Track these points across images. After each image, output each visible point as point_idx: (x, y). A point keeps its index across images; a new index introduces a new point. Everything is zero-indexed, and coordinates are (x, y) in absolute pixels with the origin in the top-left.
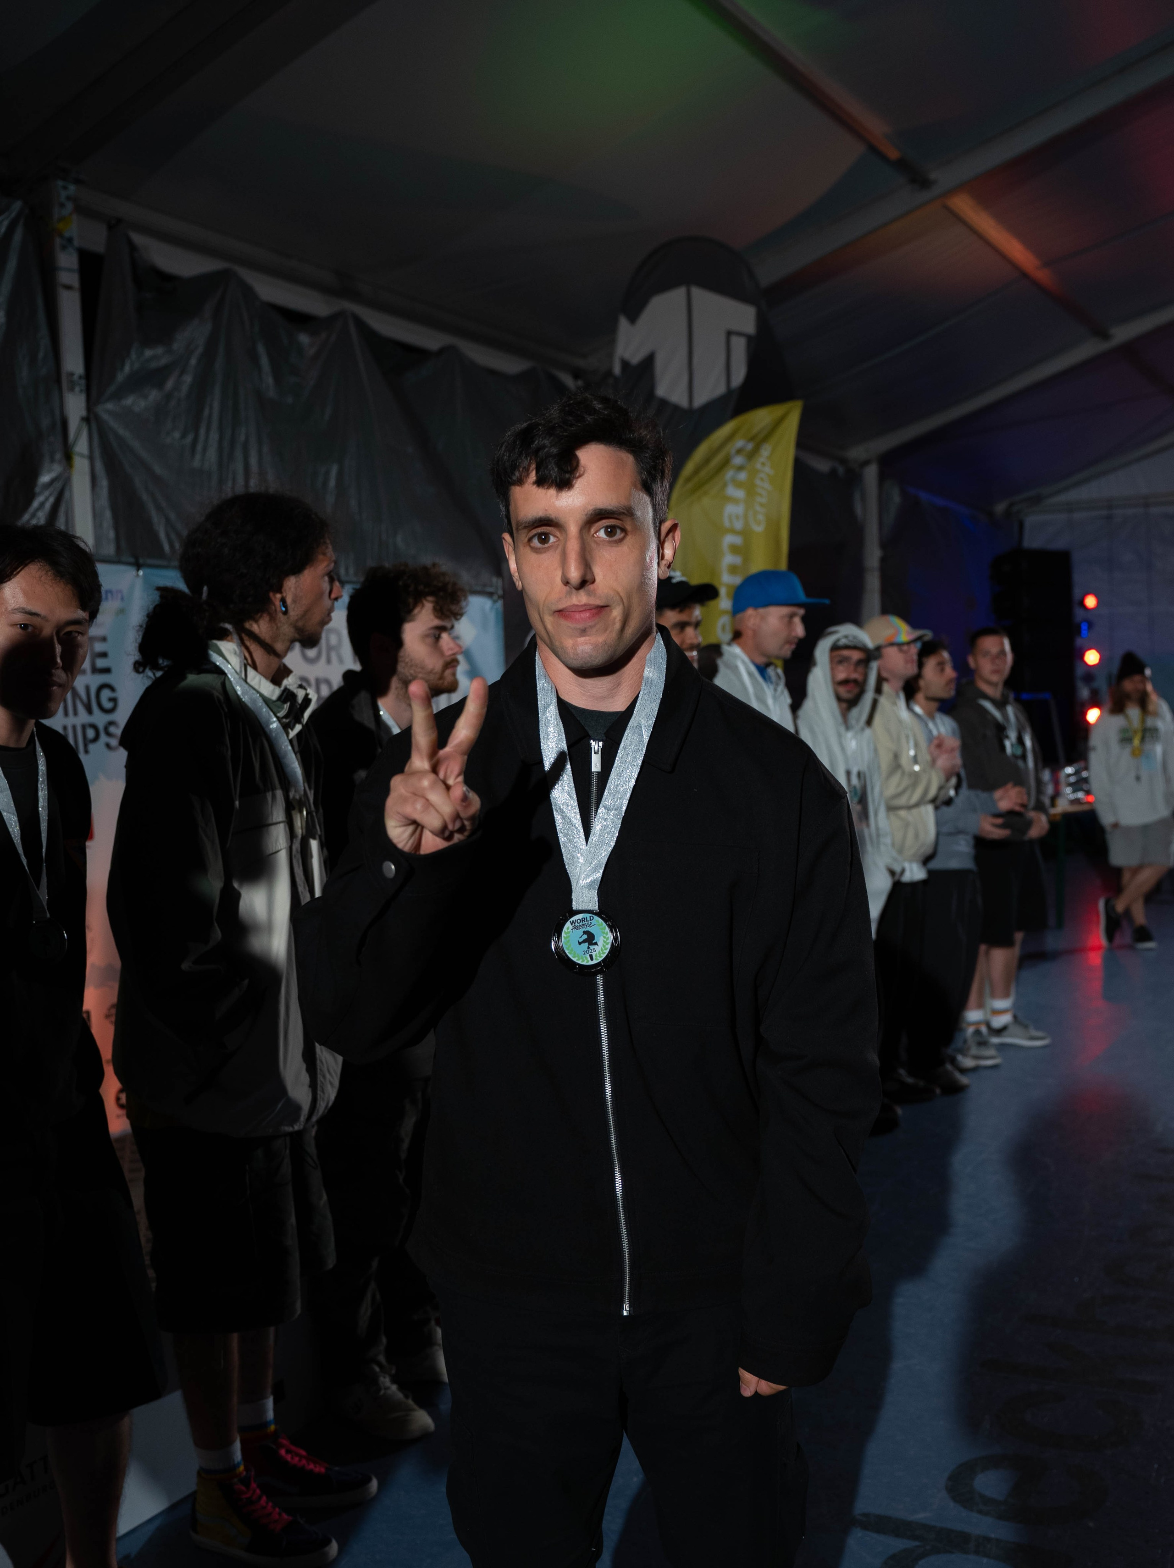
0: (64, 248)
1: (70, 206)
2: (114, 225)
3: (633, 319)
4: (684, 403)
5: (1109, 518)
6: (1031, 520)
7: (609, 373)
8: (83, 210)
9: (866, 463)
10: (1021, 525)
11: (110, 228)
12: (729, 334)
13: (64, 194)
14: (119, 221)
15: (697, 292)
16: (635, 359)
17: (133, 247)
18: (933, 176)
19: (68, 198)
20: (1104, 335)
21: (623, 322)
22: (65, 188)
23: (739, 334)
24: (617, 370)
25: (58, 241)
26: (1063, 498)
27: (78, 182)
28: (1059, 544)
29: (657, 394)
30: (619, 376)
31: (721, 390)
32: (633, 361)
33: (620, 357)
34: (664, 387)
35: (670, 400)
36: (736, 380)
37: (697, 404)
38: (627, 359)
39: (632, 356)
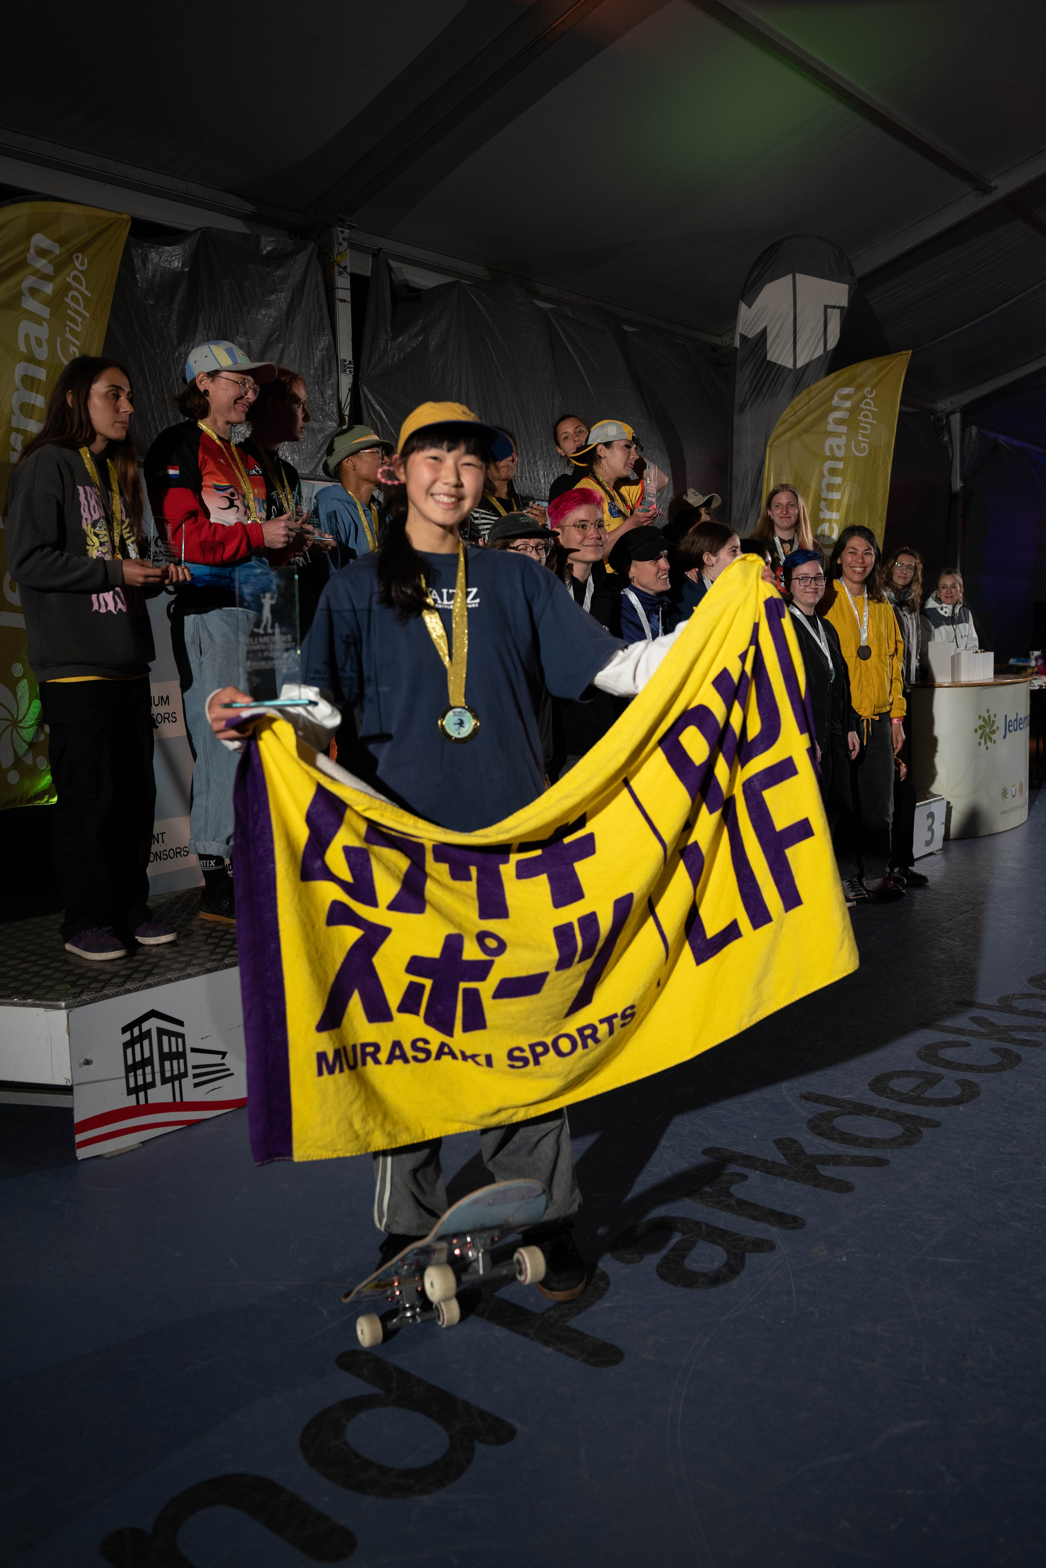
0: (341, 273)
1: (345, 244)
2: (376, 254)
3: (750, 302)
4: (790, 365)
7: (731, 346)
8: (352, 246)
9: (953, 412)
11: (374, 255)
12: (826, 307)
13: (341, 236)
14: (380, 250)
16: (752, 334)
17: (390, 270)
18: (993, 183)
19: (344, 239)
21: (743, 306)
22: (342, 232)
23: (834, 307)
24: (737, 343)
25: (337, 268)
27: (350, 227)
29: (768, 358)
30: (738, 347)
31: (820, 352)
32: (750, 336)
33: (740, 333)
34: (774, 353)
35: (779, 363)
36: (832, 344)
37: (799, 364)
38: (745, 334)
39: (750, 332)
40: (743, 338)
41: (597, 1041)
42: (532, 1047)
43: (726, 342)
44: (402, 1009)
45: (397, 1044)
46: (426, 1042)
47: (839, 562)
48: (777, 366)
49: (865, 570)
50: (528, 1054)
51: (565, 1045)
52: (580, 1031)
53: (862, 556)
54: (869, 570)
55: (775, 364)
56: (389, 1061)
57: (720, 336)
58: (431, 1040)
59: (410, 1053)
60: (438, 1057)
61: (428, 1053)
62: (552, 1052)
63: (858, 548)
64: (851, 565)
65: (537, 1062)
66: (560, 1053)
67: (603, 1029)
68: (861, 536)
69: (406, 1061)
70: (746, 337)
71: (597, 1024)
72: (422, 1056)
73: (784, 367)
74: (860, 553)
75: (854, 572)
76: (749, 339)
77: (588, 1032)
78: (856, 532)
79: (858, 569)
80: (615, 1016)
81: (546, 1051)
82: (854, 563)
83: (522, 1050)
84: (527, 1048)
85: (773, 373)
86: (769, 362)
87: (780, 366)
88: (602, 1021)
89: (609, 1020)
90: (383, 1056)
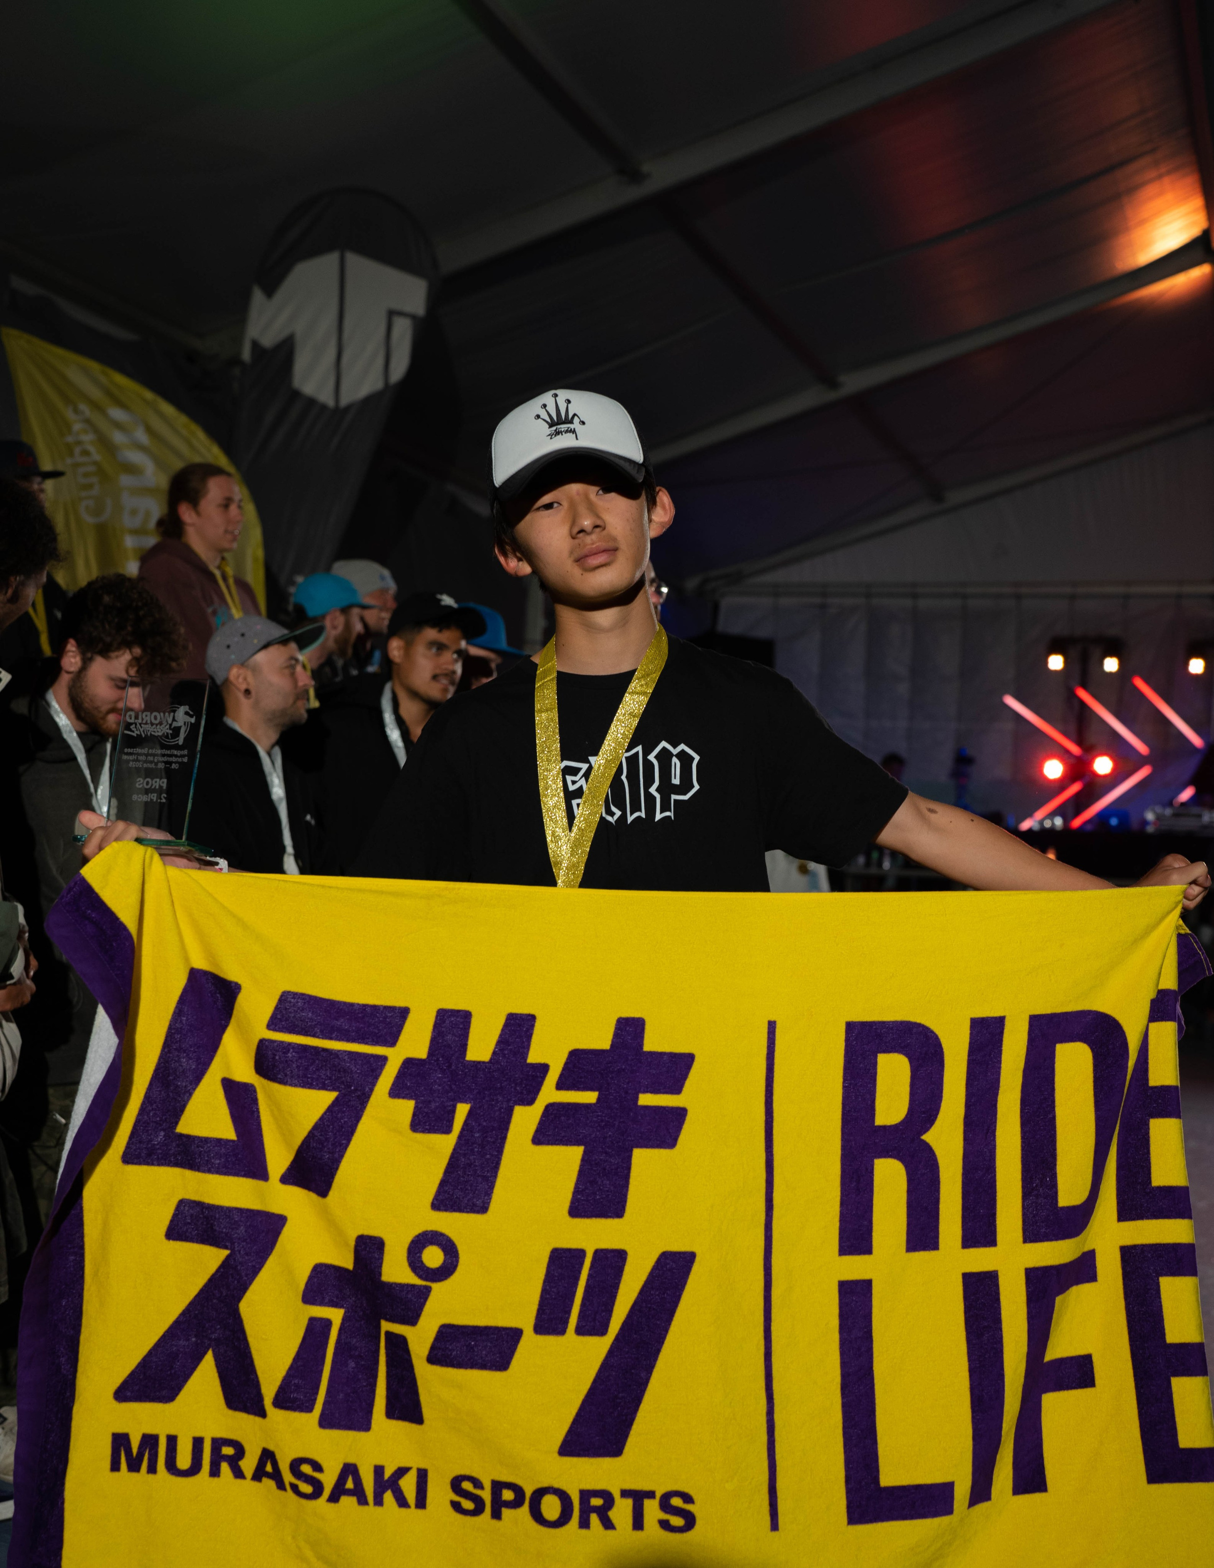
3: (270, 291)
4: (328, 400)
5: (823, 607)
6: (728, 602)
7: (236, 361)
10: (716, 607)
12: (392, 314)
15: (353, 260)
16: (268, 341)
18: (646, 168)
20: (833, 384)
21: (258, 295)
23: (404, 315)
24: (246, 354)
26: (769, 578)
28: (762, 632)
40: (255, 345)
41: (608, 1524)
42: (498, 1486)
44: (283, 1401)
45: (267, 1455)
46: (317, 1467)
50: (486, 1495)
51: (551, 1507)
52: (586, 1495)
56: (258, 1475)
58: (325, 1465)
59: (288, 1477)
60: (334, 1498)
61: (319, 1489)
62: (526, 1507)
65: (496, 1515)
66: (537, 1516)
67: (622, 1511)
69: (281, 1486)
71: (617, 1495)
72: (306, 1488)
77: (596, 1502)
80: (651, 1495)
81: (517, 1503)
83: (477, 1484)
84: (487, 1485)
88: (625, 1493)
89: (638, 1497)
90: (248, 1464)
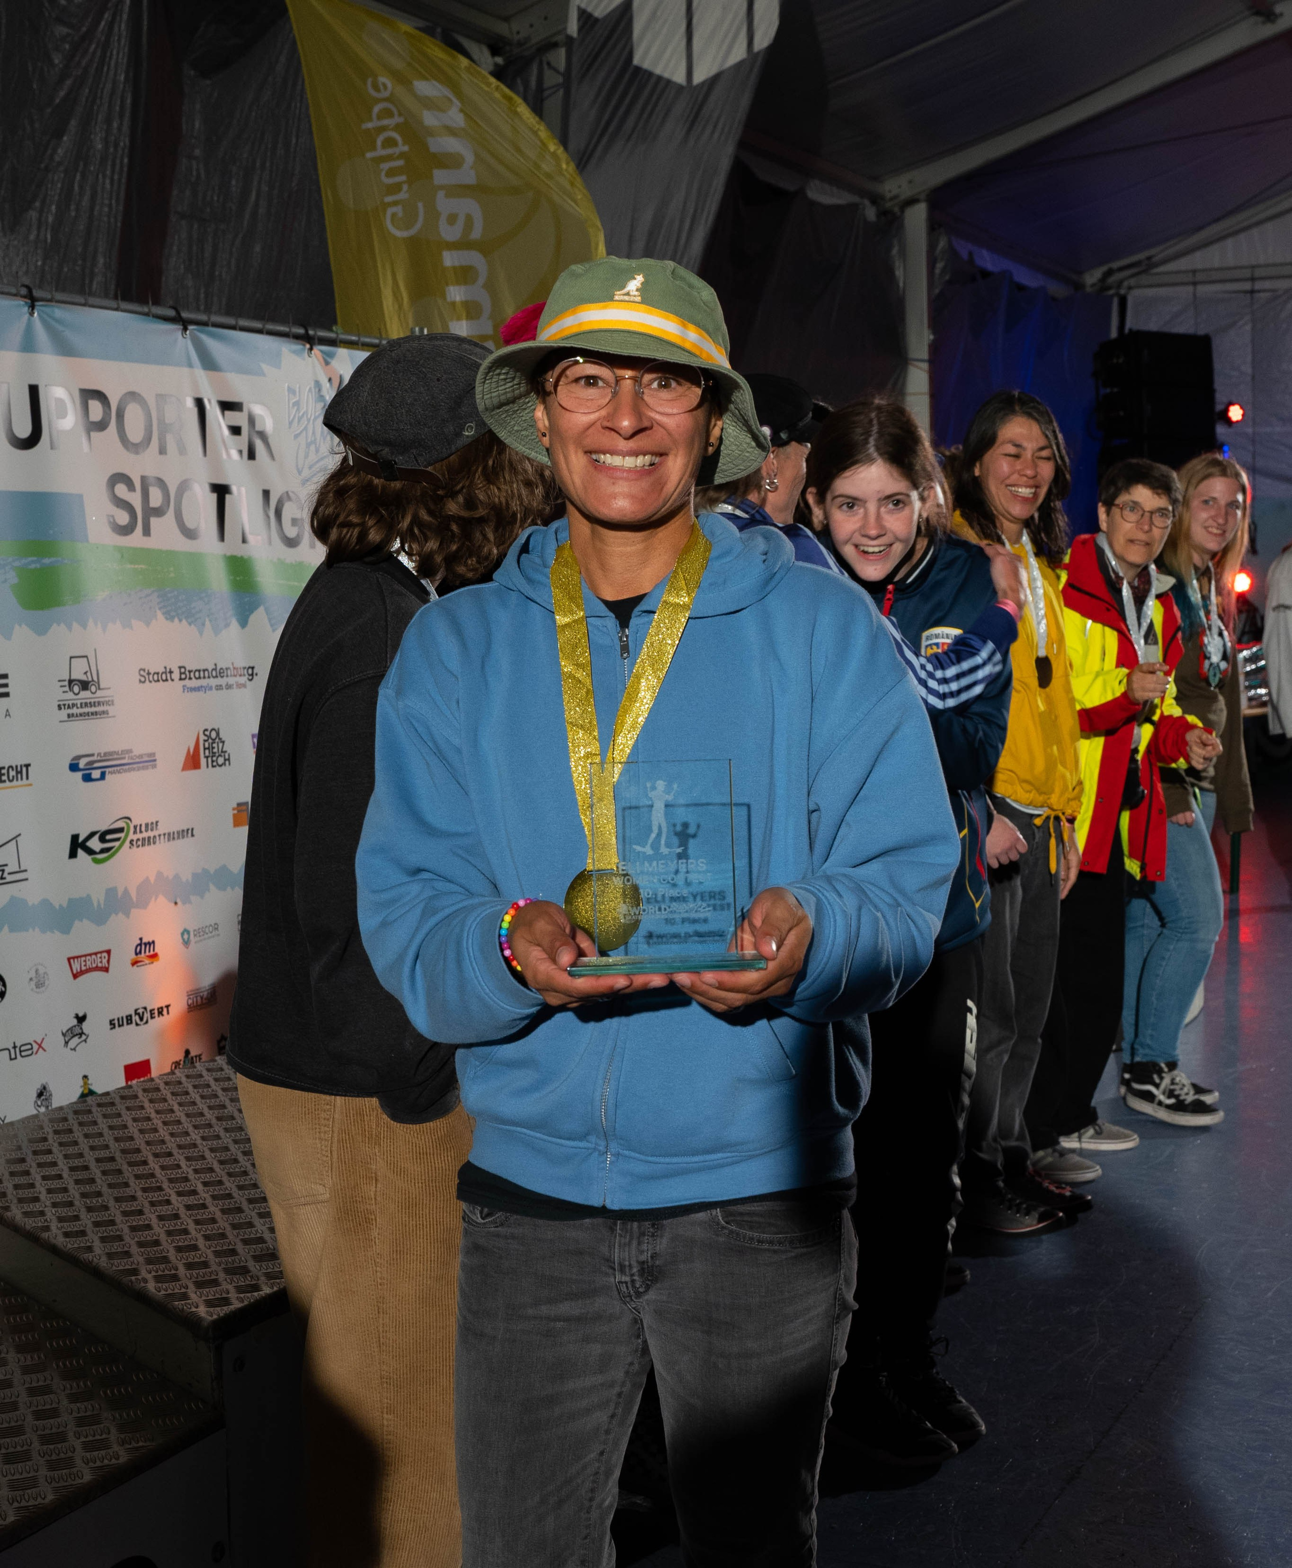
4: (680, 78)
5: (1252, 293)
10: (1121, 303)
16: (598, 9)
26: (1184, 264)
28: (1190, 326)
29: (636, 61)
30: (575, 35)
31: (739, 53)
32: (598, 13)
33: (579, 8)
34: (646, 52)
35: (658, 71)
36: (764, 38)
37: (699, 77)
38: (589, 10)
39: (597, 6)
40: (585, 17)
43: (518, 33)
47: (977, 472)
48: (653, 80)
49: (1035, 495)
53: (1033, 461)
54: (1043, 492)
55: (650, 74)
57: (507, 19)
63: (1025, 444)
64: (1008, 482)
68: (1030, 415)
70: (590, 16)
73: (669, 82)
74: (1028, 455)
75: (1015, 496)
76: (597, 20)
78: (1017, 408)
79: (1025, 492)
82: (1015, 476)
85: (646, 92)
86: (638, 69)
87: (660, 78)
